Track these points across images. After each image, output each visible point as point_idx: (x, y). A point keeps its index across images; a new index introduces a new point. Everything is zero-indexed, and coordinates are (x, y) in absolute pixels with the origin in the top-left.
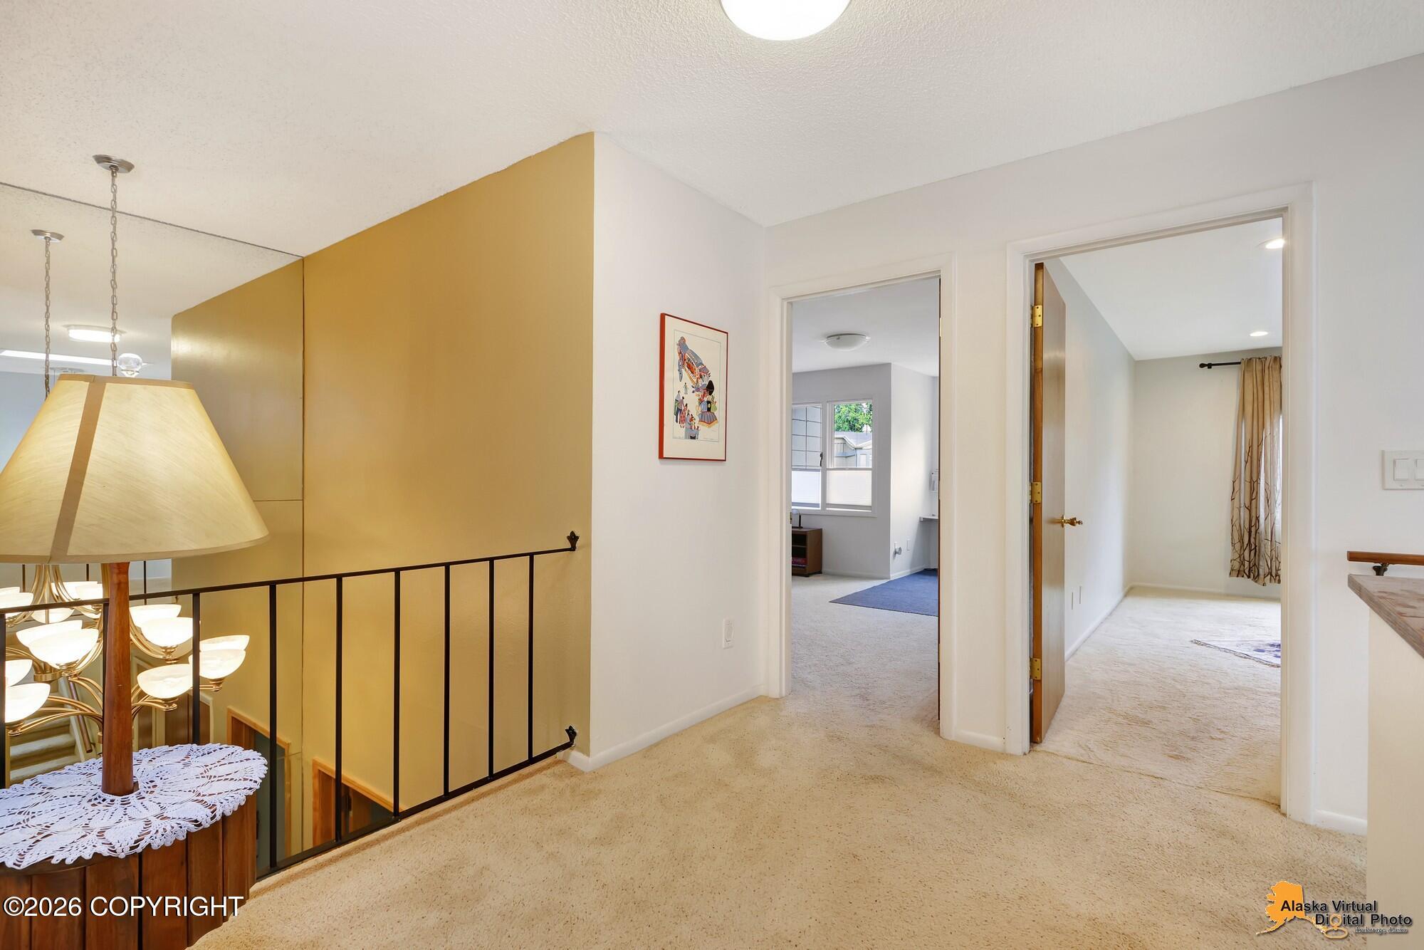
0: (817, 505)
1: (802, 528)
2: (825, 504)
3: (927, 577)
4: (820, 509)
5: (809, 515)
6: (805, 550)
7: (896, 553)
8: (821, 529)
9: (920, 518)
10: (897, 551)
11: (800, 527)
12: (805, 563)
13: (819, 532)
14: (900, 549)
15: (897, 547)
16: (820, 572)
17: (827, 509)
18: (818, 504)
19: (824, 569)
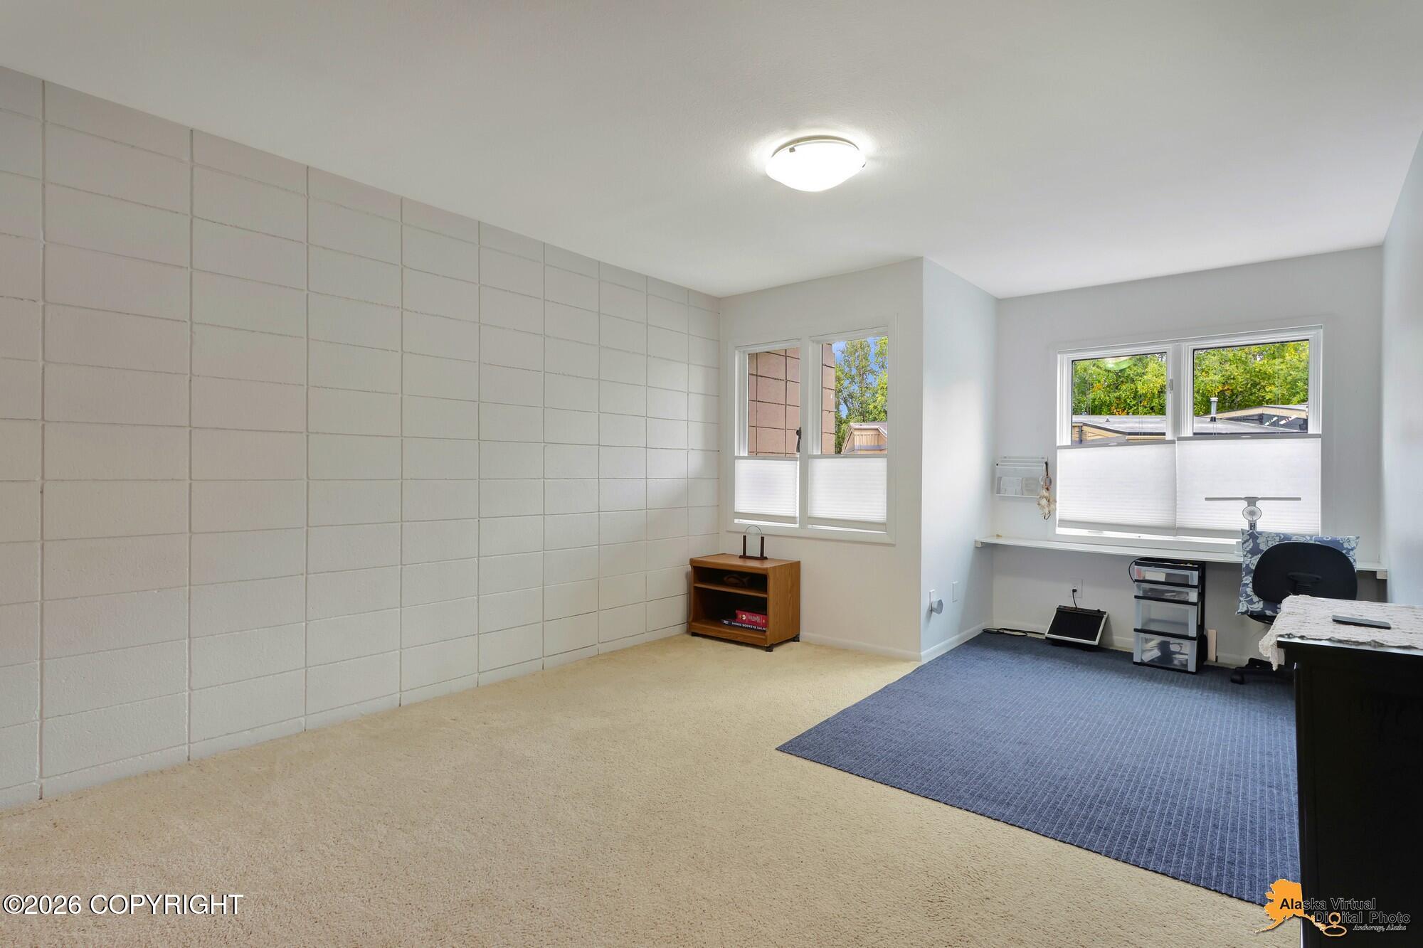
0: (791, 519)
1: (766, 558)
2: (806, 517)
3: (991, 654)
4: (797, 526)
5: (777, 535)
6: (764, 601)
7: (932, 610)
8: (799, 562)
9: (976, 542)
10: (935, 606)
11: (762, 558)
12: (766, 625)
13: (794, 569)
14: (940, 603)
15: (935, 599)
16: (796, 639)
17: (810, 526)
18: (795, 518)
19: (804, 633)
